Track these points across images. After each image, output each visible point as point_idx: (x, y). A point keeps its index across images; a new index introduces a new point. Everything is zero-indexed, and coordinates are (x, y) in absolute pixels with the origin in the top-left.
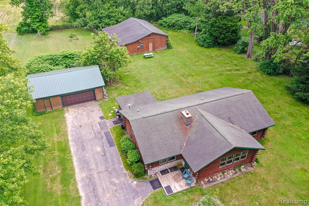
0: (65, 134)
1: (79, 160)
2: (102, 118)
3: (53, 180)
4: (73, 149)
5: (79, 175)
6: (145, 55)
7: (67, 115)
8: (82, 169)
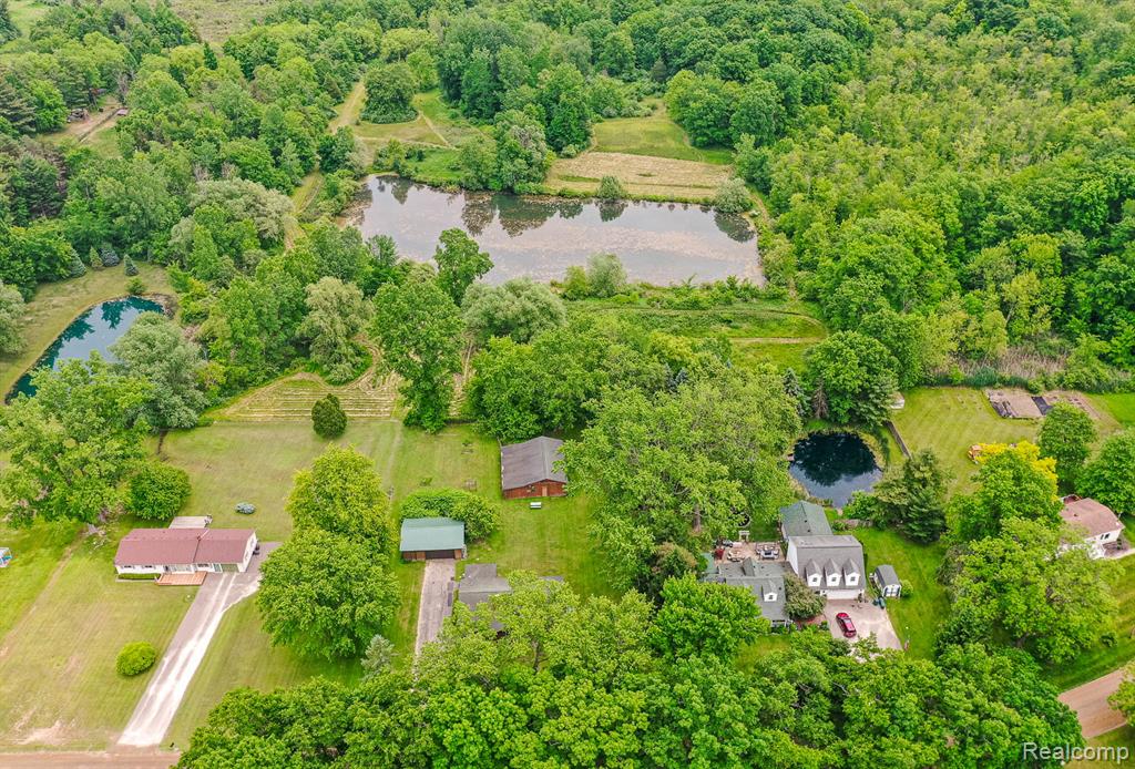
0: (420, 588)
1: (424, 610)
2: (452, 579)
3: (404, 620)
4: (422, 601)
5: (420, 621)
6: (532, 504)
7: (426, 569)
8: (424, 617)
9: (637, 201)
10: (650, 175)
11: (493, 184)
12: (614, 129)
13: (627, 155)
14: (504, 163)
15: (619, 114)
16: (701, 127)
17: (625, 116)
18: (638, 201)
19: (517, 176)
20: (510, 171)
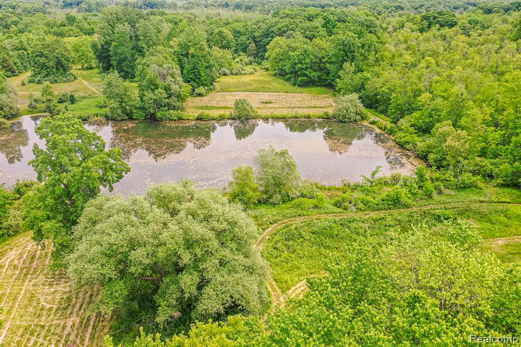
9: (266, 119)
10: (271, 103)
11: (137, 114)
12: (231, 80)
13: (247, 93)
14: (146, 93)
15: (232, 74)
16: (301, 69)
17: (236, 74)
18: (268, 120)
19: (159, 105)
20: (151, 99)
